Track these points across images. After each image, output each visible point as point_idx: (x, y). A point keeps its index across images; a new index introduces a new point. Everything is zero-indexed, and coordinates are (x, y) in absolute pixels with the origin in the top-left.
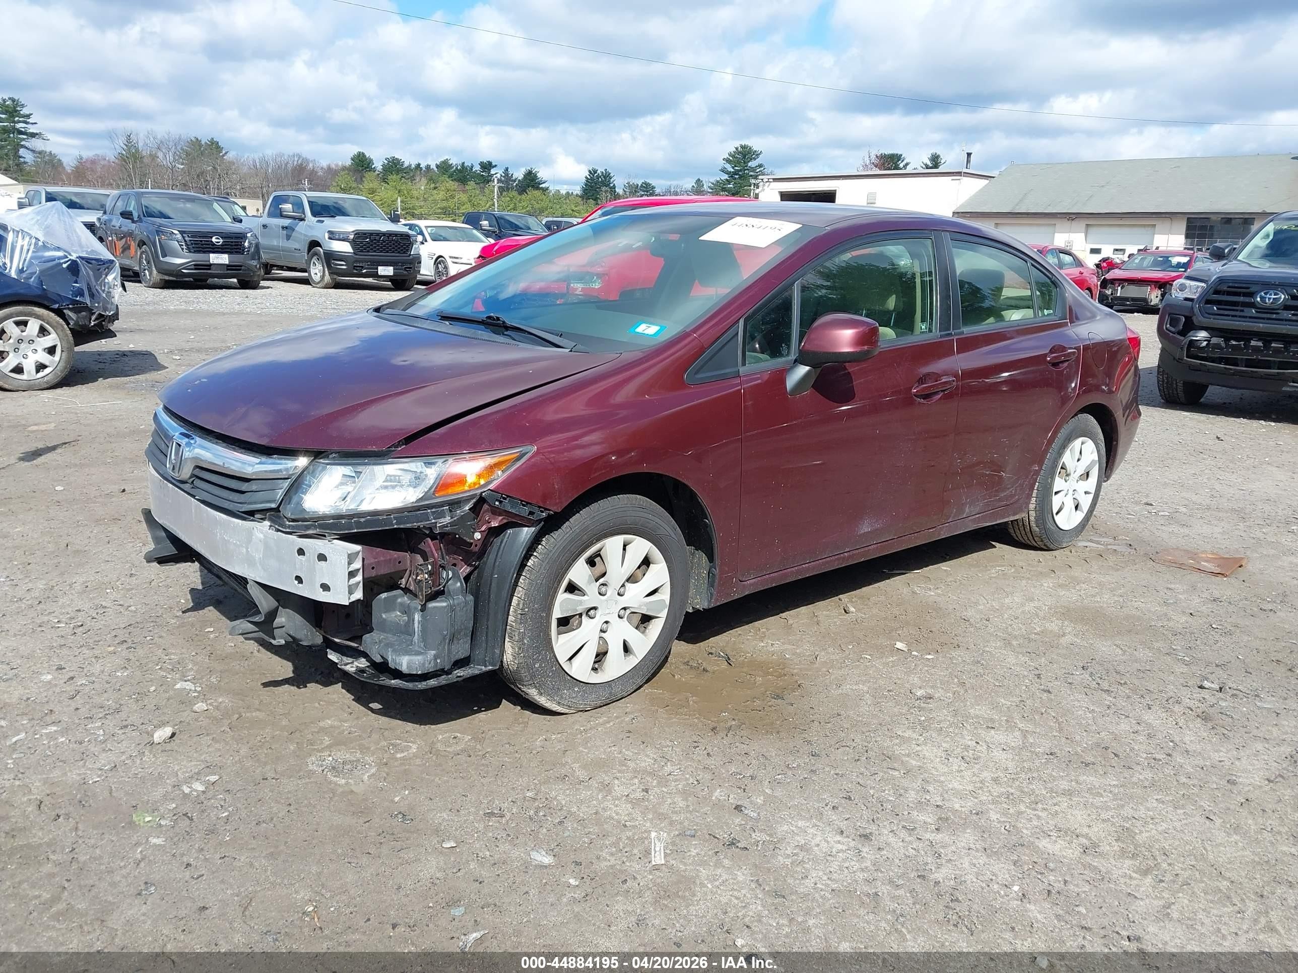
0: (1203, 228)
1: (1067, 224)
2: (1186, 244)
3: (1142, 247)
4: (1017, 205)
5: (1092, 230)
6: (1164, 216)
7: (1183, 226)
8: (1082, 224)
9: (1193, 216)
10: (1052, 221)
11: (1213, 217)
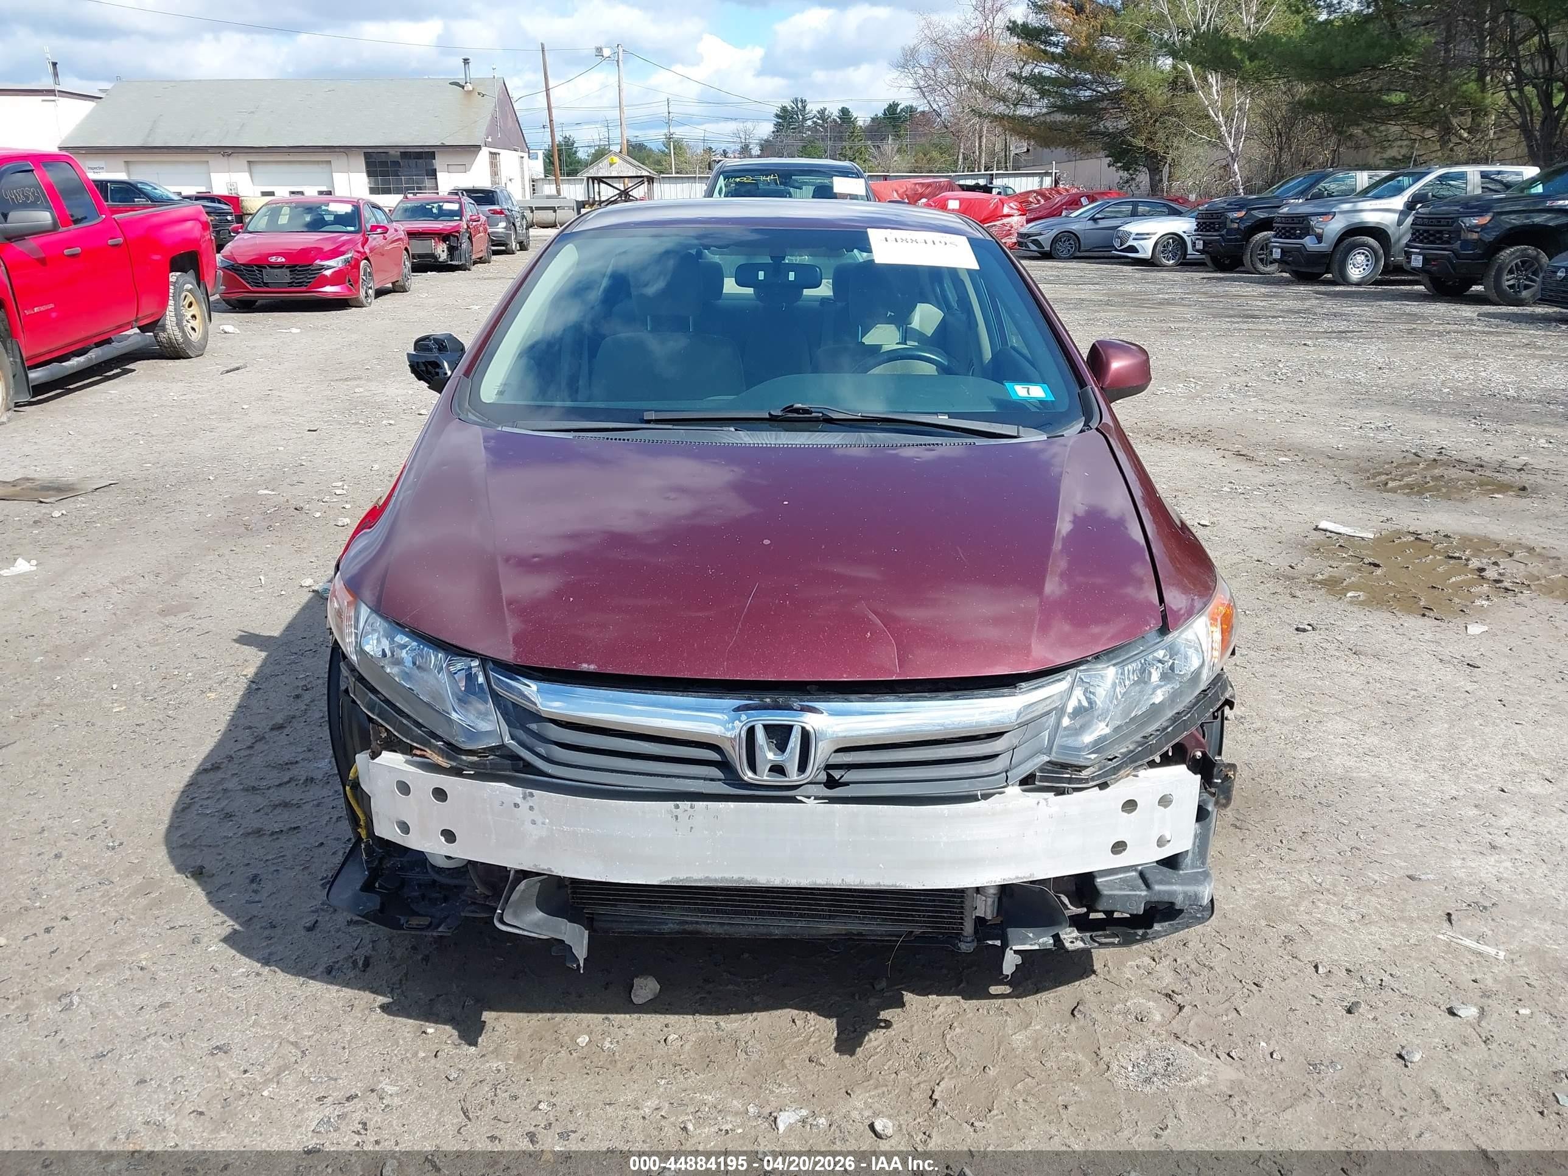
0: (384, 164)
1: (223, 161)
2: (370, 183)
3: (324, 189)
4: (148, 136)
5: (258, 169)
6: (338, 150)
7: (362, 163)
8: (242, 161)
9: (370, 150)
10: (205, 157)
11: (392, 152)
